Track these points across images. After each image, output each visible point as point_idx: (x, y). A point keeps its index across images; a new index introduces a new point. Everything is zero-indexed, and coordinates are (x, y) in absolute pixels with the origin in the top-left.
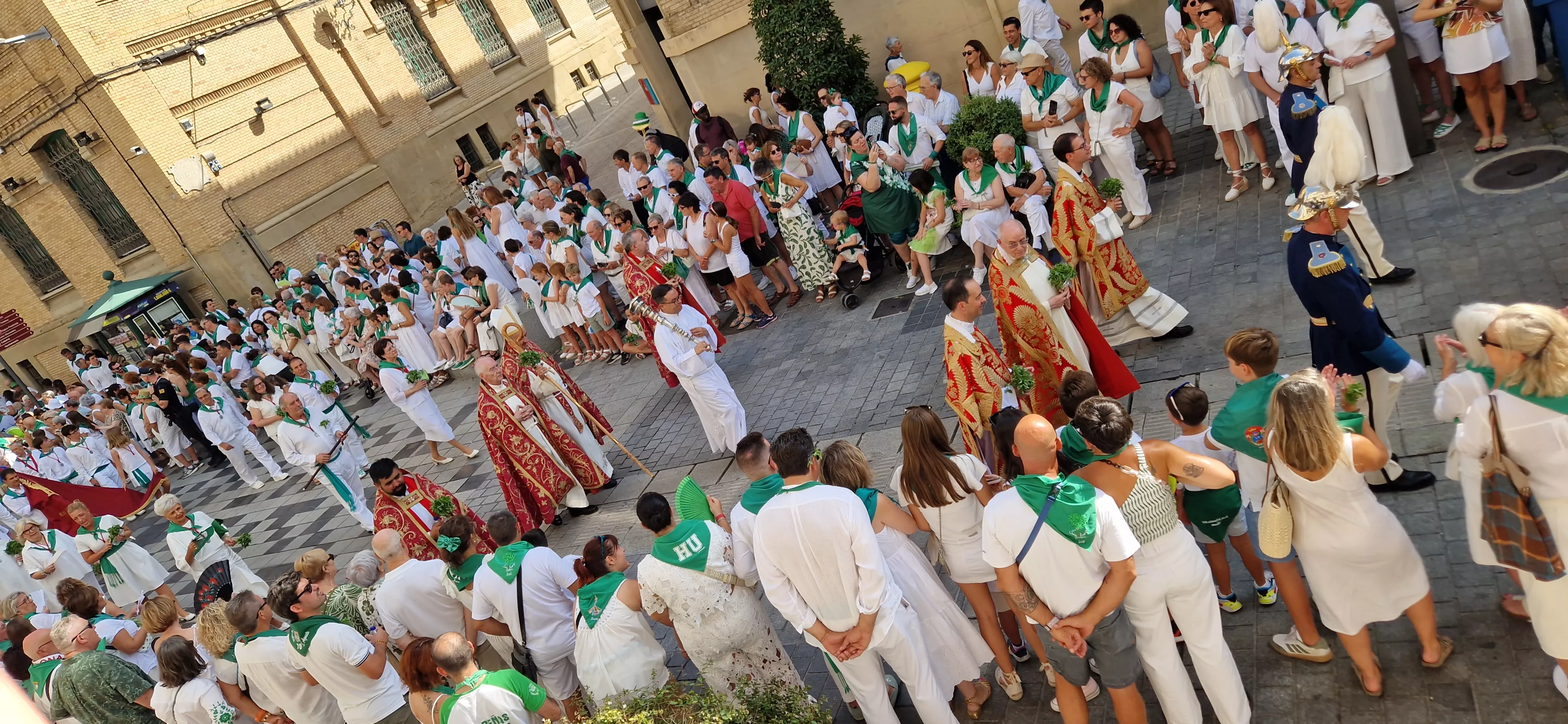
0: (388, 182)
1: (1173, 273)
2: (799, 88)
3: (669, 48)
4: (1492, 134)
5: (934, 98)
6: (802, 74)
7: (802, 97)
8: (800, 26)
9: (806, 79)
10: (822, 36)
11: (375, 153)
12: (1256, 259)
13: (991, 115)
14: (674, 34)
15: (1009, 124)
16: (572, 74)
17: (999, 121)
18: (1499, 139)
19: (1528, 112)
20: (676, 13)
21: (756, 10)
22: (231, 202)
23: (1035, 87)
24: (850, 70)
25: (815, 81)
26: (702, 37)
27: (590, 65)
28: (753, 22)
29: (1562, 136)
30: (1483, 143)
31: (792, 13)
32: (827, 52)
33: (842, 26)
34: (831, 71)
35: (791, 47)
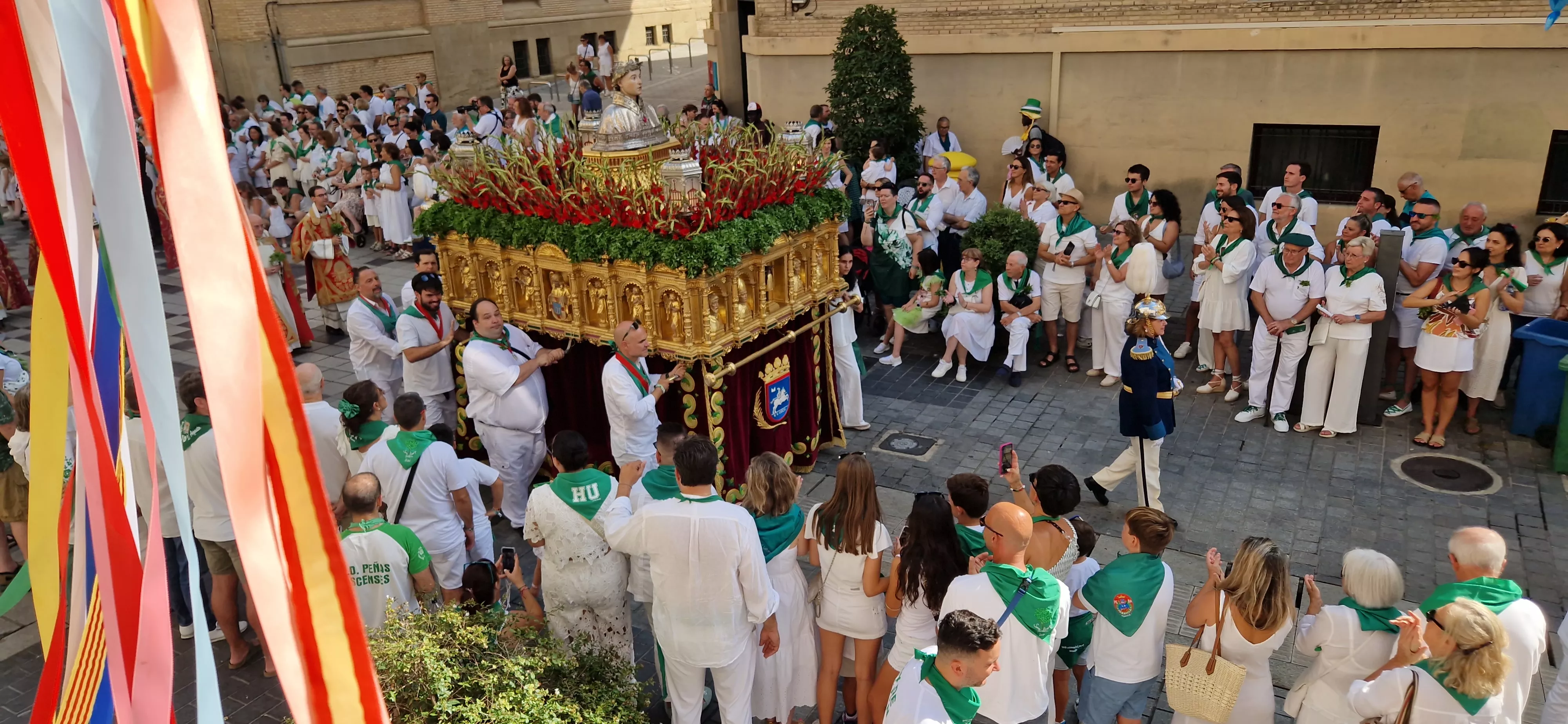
0: (432, 52)
1: (1113, 438)
2: (852, 132)
3: (749, 44)
4: (1433, 433)
5: (966, 193)
6: (860, 120)
7: (851, 141)
8: (876, 77)
9: (861, 126)
10: (892, 94)
11: (432, 19)
12: (1190, 455)
13: (1013, 230)
14: (758, 33)
15: (1025, 244)
16: (647, 29)
17: (1017, 238)
18: (1439, 439)
19: (1473, 426)
20: (769, 16)
21: (842, 45)
22: (275, 6)
23: (1061, 221)
24: (903, 136)
25: (868, 131)
26: (782, 47)
27: (667, 28)
28: (834, 54)
29: (1492, 459)
30: (1423, 437)
31: (874, 62)
32: (890, 110)
33: (913, 94)
34: (887, 129)
35: (860, 91)
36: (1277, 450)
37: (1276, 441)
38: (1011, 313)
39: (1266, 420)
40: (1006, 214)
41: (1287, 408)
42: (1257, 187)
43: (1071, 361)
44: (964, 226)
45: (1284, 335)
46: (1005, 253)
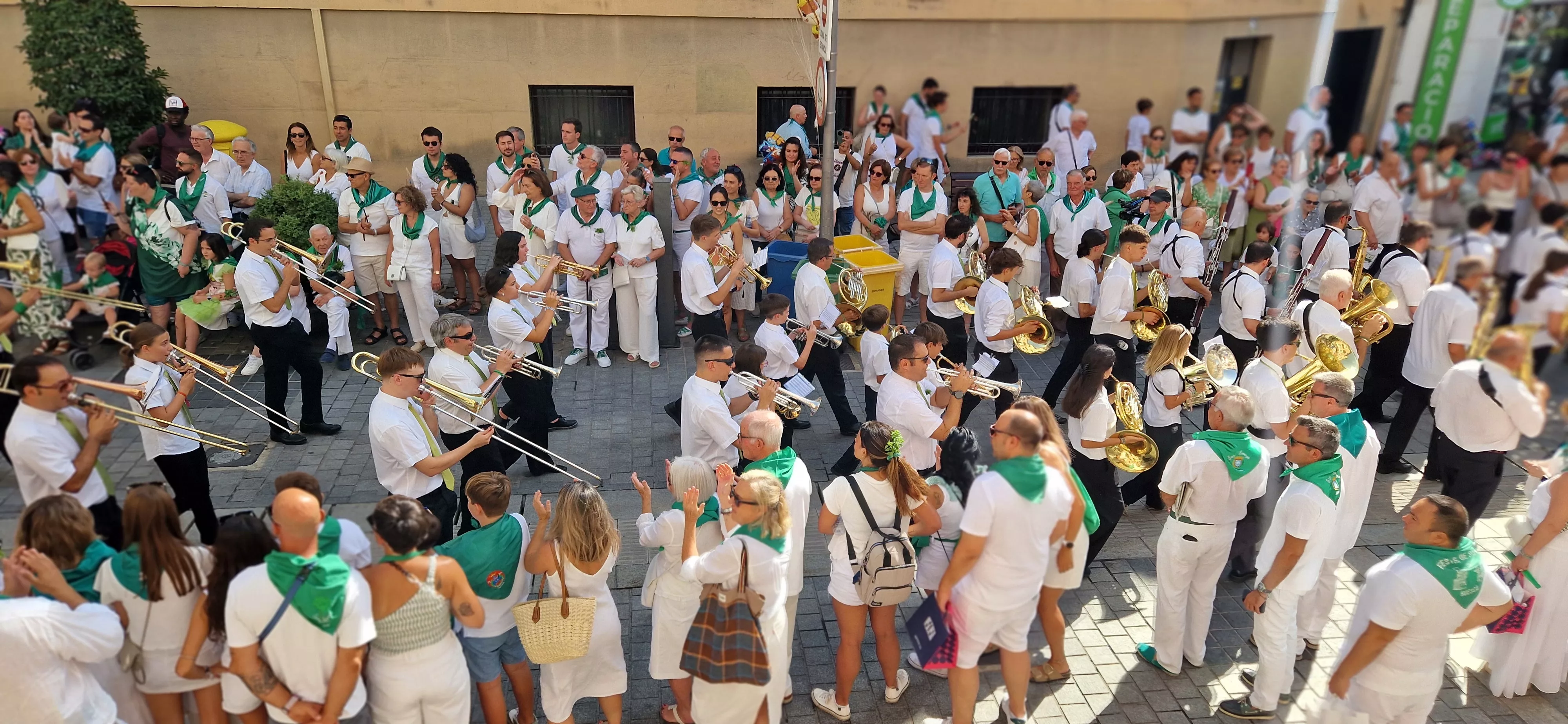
5: (245, 167)
8: (90, 33)
10: (118, 54)
13: (307, 203)
15: (325, 218)
17: (315, 212)
23: (357, 191)
24: (144, 104)
32: (120, 73)
33: (146, 54)
34: (121, 95)
35: (71, 51)
36: (604, 383)
37: (603, 376)
38: (325, 293)
39: (590, 358)
40: (297, 186)
41: (607, 345)
42: (543, 145)
43: (397, 334)
44: (251, 203)
45: (592, 280)
46: (304, 229)
